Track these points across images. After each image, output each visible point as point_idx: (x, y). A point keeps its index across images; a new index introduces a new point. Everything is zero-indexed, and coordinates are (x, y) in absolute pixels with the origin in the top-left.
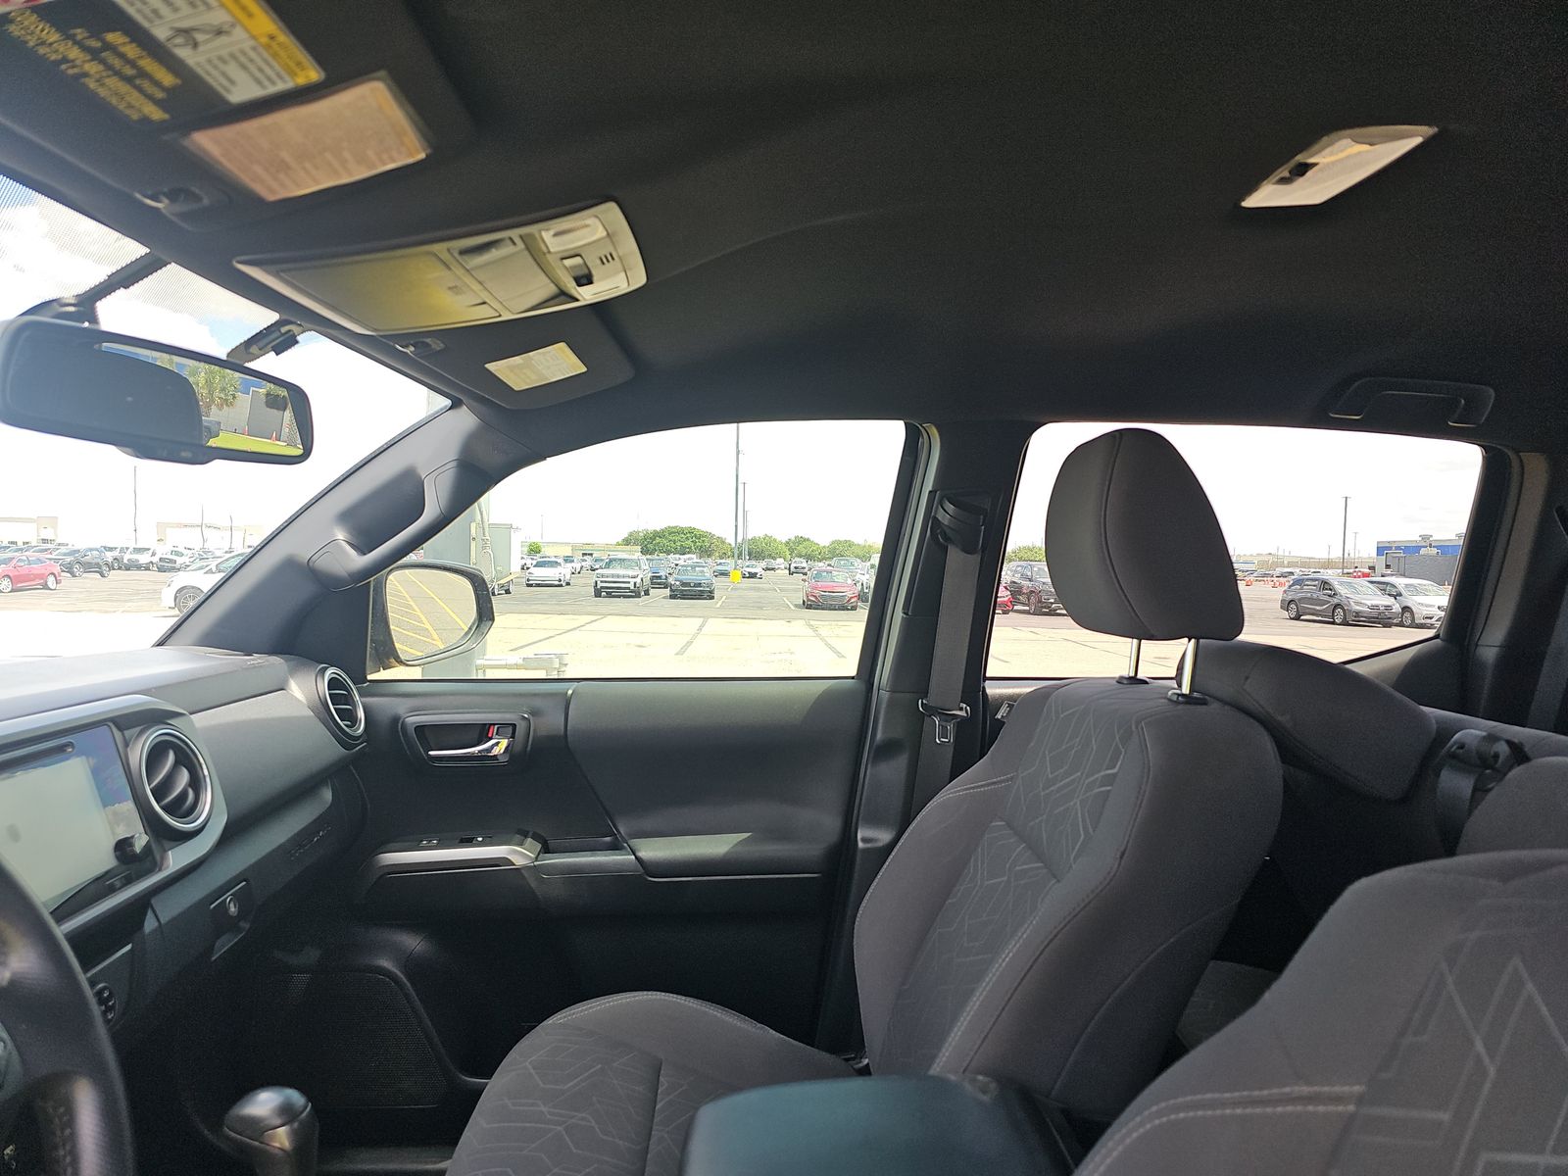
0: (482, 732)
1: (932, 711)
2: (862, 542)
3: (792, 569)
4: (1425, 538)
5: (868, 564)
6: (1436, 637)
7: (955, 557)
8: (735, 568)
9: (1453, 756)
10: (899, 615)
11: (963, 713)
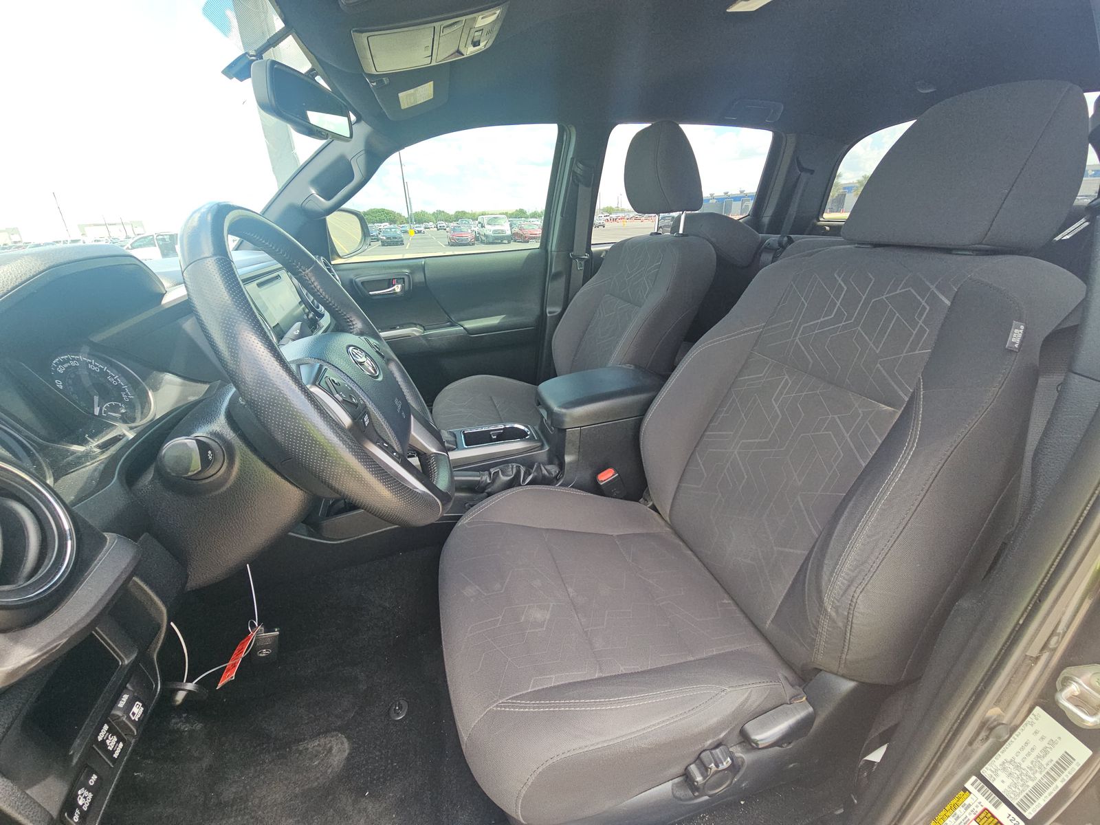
0: (390, 283)
1: (575, 257)
2: (470, 212)
3: (439, 227)
4: (712, 195)
5: (477, 222)
6: (749, 215)
7: (582, 188)
8: (411, 229)
9: (766, 248)
10: (559, 217)
11: (586, 257)
